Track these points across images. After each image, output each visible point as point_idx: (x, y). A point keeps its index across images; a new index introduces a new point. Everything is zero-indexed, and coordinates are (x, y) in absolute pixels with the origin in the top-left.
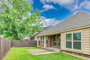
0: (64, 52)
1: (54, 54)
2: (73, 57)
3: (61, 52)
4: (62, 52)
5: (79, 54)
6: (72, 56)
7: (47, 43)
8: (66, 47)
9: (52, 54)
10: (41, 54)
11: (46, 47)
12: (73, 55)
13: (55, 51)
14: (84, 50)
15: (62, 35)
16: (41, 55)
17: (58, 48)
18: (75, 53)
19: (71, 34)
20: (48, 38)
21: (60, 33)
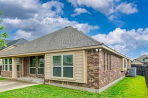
0: (49, 83)
1: (34, 86)
2: (63, 88)
3: (44, 84)
4: (46, 83)
5: (71, 83)
6: (61, 87)
7: (18, 69)
8: (54, 76)
9: (31, 87)
10: (11, 89)
11: (16, 78)
12: (63, 85)
13: (34, 83)
14: (77, 78)
15: (46, 57)
16: (10, 91)
17: (39, 77)
18: (65, 82)
19: (61, 56)
20: (20, 62)
21: (44, 54)
